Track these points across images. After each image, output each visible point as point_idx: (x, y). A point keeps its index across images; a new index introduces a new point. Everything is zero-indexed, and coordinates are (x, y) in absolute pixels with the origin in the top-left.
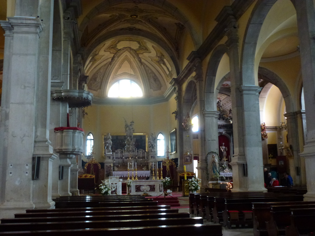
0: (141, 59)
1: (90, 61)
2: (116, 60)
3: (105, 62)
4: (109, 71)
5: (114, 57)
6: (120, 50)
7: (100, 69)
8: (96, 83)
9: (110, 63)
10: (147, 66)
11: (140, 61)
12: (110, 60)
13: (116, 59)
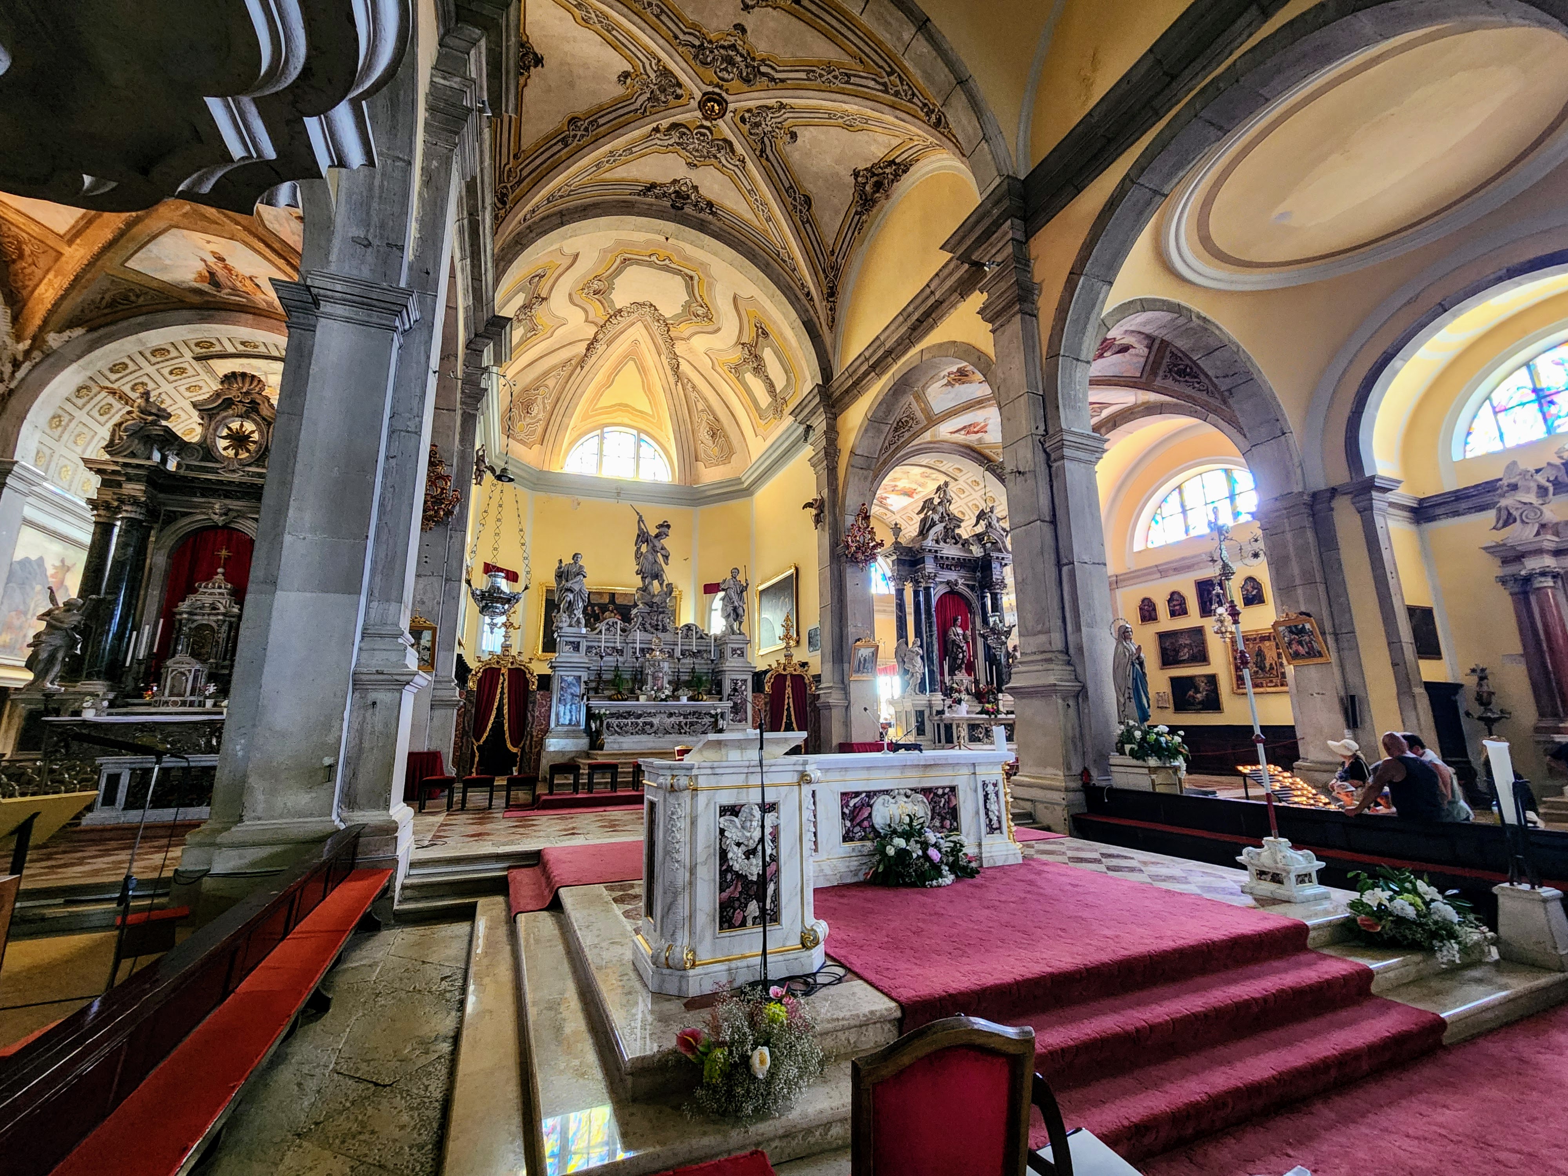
0: (680, 360)
2: (600, 352)
3: (565, 354)
4: (574, 388)
5: (595, 340)
6: (620, 311)
7: (546, 374)
8: (528, 420)
9: (582, 363)
10: (694, 387)
11: (676, 369)
12: (581, 348)
13: (600, 347)
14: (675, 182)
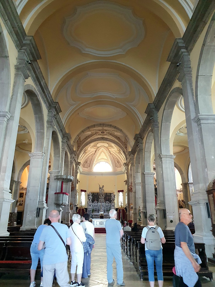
0: (110, 151)
1: (83, 154)
3: (91, 153)
4: (94, 158)
5: (96, 151)
6: (99, 147)
7: (89, 157)
8: (87, 164)
9: (94, 154)
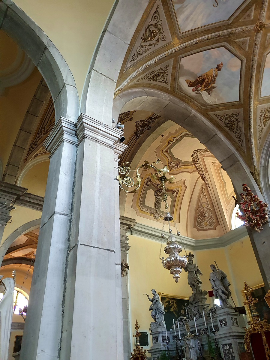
2: (208, 177)
3: (198, 188)
4: (214, 196)
5: (201, 175)
6: (193, 161)
7: (199, 199)
8: (207, 220)
9: (207, 185)
12: (201, 181)
13: (206, 175)
14: (137, 126)
